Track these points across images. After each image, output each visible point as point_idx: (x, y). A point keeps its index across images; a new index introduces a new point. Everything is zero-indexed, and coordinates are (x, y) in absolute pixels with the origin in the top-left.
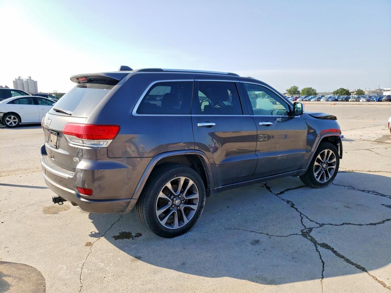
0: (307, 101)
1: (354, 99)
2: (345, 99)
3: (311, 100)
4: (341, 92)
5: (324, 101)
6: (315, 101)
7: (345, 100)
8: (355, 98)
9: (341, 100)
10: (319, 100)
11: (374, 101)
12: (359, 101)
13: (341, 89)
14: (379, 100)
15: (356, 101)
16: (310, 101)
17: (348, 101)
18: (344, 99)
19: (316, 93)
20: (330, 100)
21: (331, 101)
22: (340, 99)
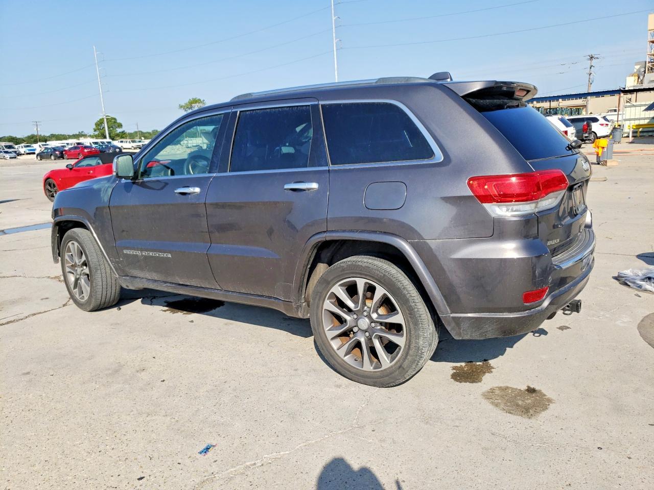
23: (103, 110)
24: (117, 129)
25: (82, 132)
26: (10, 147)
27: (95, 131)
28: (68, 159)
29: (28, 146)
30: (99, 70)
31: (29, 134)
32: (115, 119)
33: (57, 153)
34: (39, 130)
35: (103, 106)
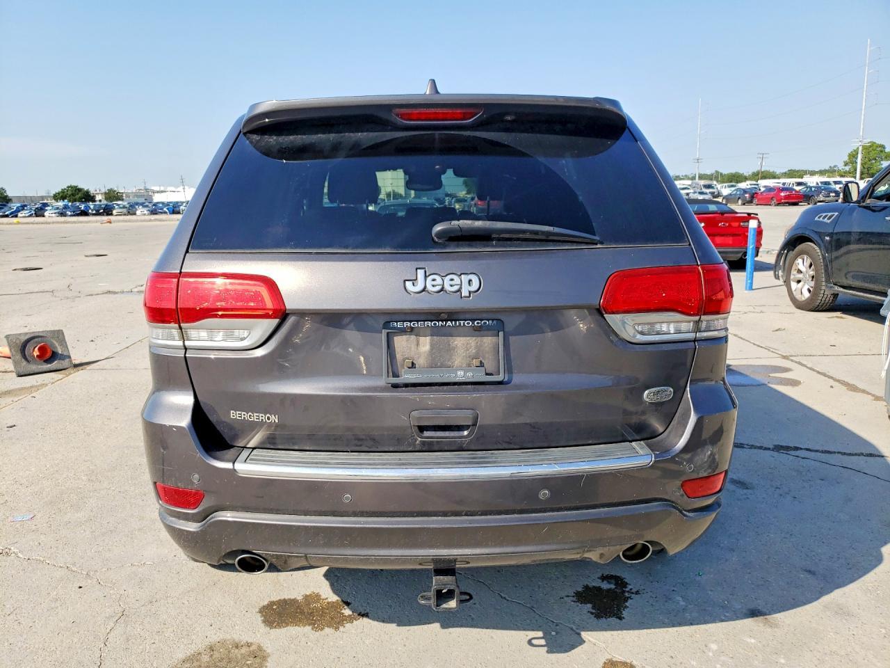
0: (7, 216)
1: (125, 211)
2: (104, 209)
3: (20, 215)
4: (73, 195)
5: (54, 215)
6: (31, 216)
7: (104, 212)
8: (124, 207)
9: (94, 212)
10: (40, 213)
11: (165, 213)
12: (135, 214)
13: (71, 187)
14: (173, 210)
15: (129, 213)
16: (16, 216)
17: (111, 214)
18: (102, 211)
19: (7, 196)
20: (69, 213)
21: (71, 216)
22: (92, 210)
23: (861, 133)
24: (882, 162)
25: (835, 166)
26: (709, 187)
27: (846, 164)
28: (757, 205)
29: (732, 186)
30: (868, 73)
31: (733, 171)
32: (883, 147)
33: (747, 195)
34: (764, 164)
35: (862, 127)
